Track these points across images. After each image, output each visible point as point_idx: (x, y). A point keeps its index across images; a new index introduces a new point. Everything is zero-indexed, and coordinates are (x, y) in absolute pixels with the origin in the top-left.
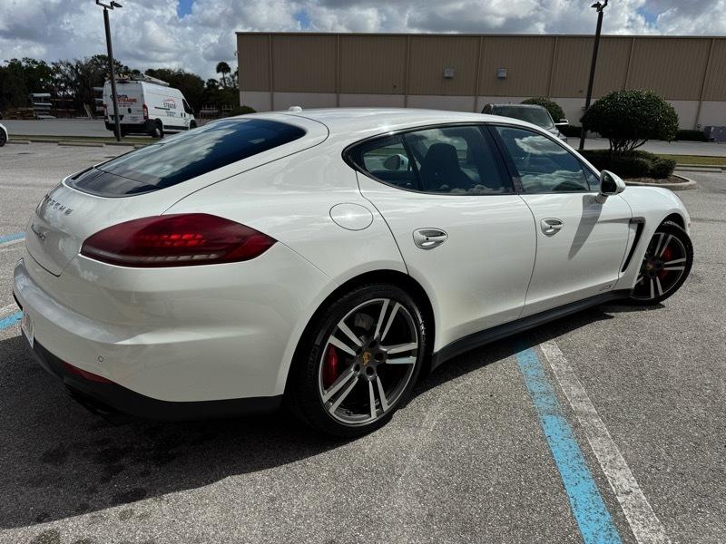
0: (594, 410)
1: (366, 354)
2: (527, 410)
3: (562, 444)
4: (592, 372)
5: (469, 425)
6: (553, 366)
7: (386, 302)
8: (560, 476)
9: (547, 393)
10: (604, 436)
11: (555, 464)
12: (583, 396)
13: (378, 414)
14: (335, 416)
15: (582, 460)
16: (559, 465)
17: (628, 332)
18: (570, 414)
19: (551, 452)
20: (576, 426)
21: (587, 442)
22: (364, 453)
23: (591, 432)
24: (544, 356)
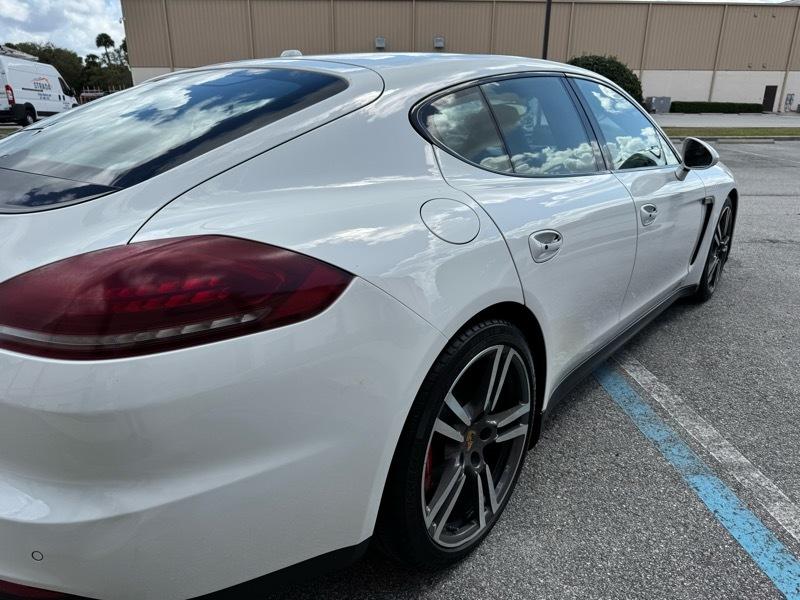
0: (743, 459)
1: (471, 432)
2: (664, 471)
3: (739, 520)
4: (706, 398)
5: (605, 510)
6: (655, 396)
7: (500, 348)
8: (768, 579)
9: (672, 440)
10: (780, 498)
11: (749, 560)
12: (718, 440)
13: (488, 519)
14: (440, 542)
15: (780, 546)
16: (755, 558)
17: (710, 338)
18: (720, 469)
19: (732, 538)
20: (738, 488)
21: (768, 515)
22: (483, 589)
23: (761, 496)
24: (637, 384)
